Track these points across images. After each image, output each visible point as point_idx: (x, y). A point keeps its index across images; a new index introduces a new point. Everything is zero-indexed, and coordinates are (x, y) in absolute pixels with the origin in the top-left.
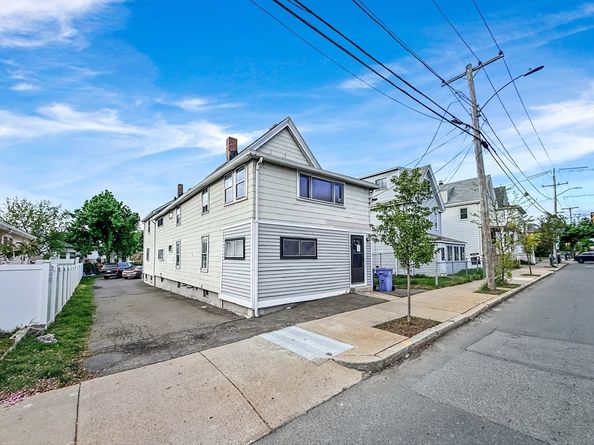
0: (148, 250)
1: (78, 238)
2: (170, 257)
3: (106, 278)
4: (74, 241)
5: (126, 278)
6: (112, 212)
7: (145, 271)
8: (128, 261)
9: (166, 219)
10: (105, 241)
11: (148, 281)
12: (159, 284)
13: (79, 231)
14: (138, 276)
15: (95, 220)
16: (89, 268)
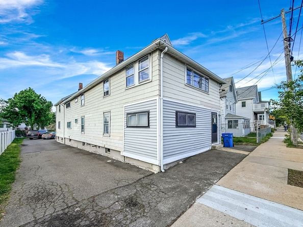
0: (59, 122)
1: (11, 115)
2: (76, 127)
3: (31, 139)
4: (9, 117)
5: (45, 139)
6: (34, 100)
7: (57, 135)
8: (46, 129)
9: (72, 103)
10: (30, 117)
11: (60, 141)
12: (68, 143)
13: (11, 111)
14: (53, 137)
15: (23, 105)
16: (19, 133)
